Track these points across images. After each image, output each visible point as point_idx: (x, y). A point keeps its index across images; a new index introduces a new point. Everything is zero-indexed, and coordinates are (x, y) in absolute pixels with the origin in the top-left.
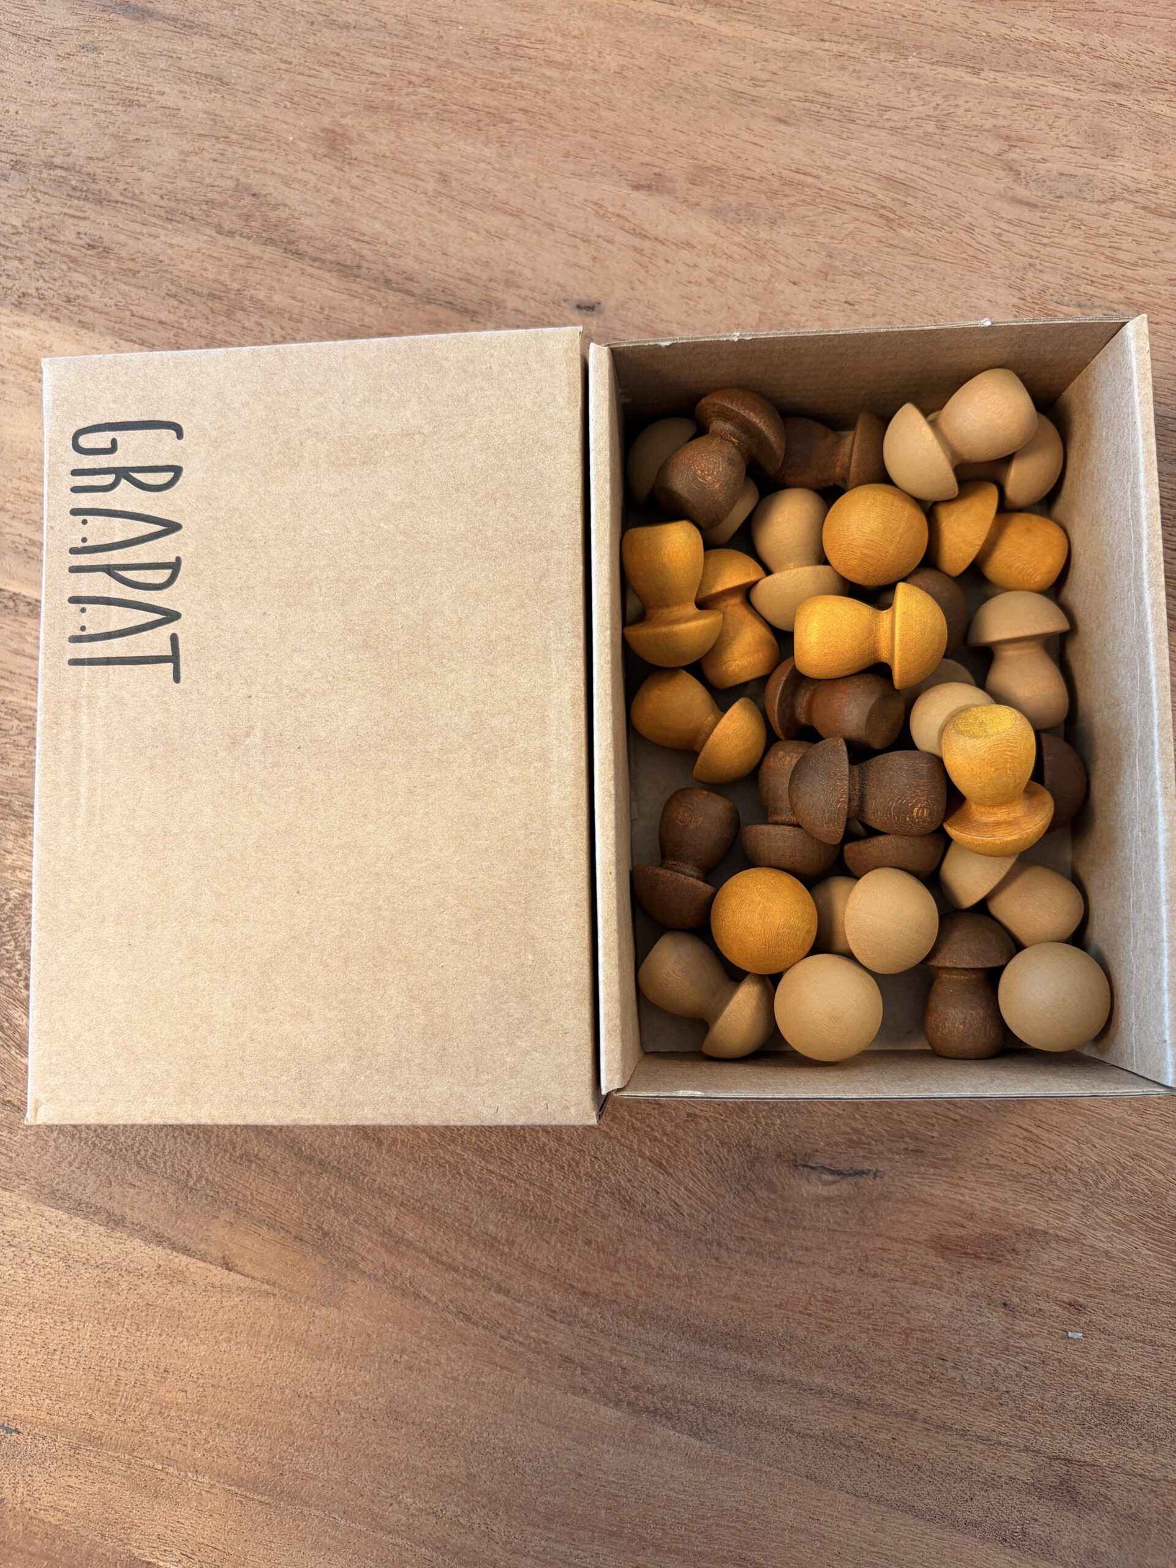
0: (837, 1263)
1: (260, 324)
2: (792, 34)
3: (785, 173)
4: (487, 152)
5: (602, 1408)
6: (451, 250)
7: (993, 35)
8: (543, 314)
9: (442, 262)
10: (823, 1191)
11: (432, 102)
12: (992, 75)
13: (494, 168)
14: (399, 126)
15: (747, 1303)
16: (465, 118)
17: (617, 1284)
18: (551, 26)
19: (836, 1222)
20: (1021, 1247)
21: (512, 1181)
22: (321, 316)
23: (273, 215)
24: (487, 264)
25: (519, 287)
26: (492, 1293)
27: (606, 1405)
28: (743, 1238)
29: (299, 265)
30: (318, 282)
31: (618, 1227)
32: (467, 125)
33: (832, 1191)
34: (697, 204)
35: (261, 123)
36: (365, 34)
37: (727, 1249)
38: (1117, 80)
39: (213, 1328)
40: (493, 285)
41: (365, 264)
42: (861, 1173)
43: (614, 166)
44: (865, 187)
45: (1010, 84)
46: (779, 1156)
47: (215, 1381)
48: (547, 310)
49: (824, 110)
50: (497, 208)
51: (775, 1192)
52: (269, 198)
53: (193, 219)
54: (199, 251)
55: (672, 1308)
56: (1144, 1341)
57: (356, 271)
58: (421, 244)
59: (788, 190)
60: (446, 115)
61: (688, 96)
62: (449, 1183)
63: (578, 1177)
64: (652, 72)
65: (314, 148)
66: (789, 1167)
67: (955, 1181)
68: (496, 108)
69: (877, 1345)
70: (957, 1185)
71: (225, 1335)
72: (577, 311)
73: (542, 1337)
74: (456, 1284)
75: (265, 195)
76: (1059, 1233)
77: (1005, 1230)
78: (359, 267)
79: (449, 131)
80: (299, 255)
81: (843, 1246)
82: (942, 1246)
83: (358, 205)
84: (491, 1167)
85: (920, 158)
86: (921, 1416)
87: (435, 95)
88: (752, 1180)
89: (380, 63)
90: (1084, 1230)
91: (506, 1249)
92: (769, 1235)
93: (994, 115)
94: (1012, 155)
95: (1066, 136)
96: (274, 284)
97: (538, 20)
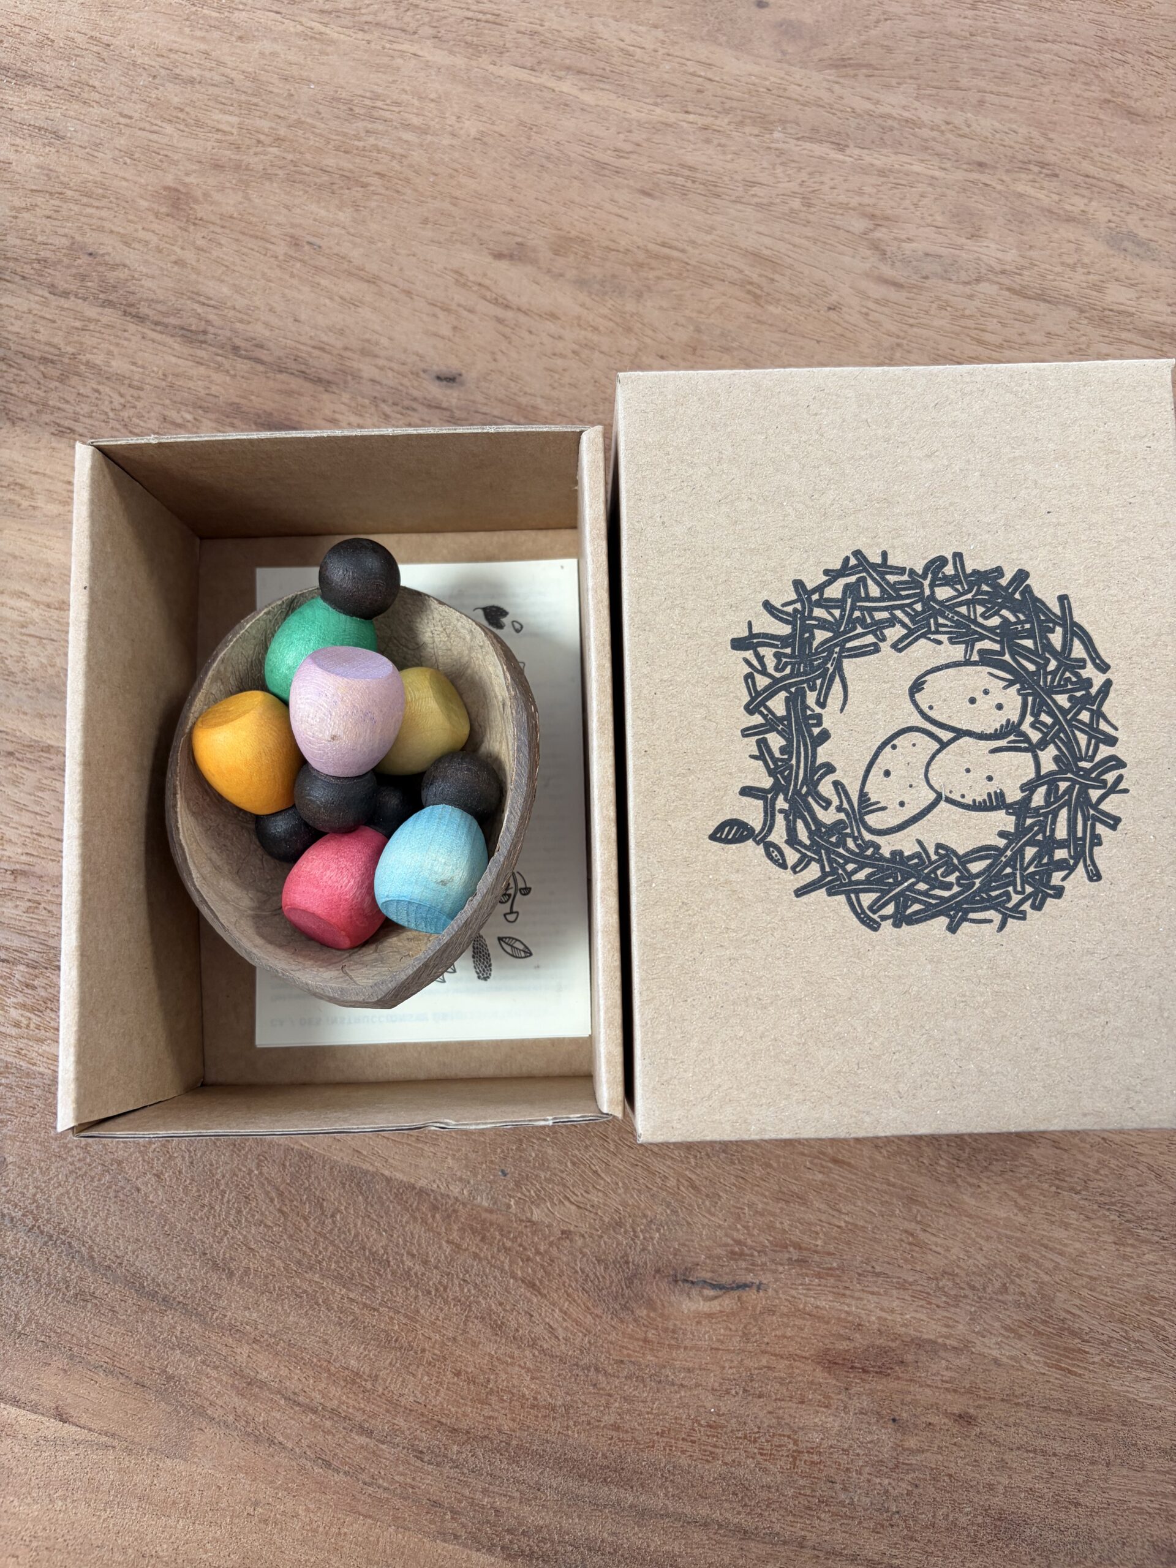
0: (721, 1384)
1: (97, 391)
2: (656, 104)
3: (651, 246)
4: (341, 216)
5: (474, 1555)
6: (303, 317)
7: (858, 111)
8: (402, 385)
9: (294, 329)
10: (703, 1306)
11: (282, 163)
12: (857, 151)
13: (348, 233)
14: (247, 186)
15: (627, 1432)
16: (318, 180)
17: (490, 1417)
18: (408, 88)
19: (718, 1340)
20: (909, 1358)
21: (375, 1310)
22: (164, 384)
23: (112, 276)
24: (342, 332)
25: (376, 356)
26: (353, 1435)
27: (478, 1550)
28: (622, 1362)
29: (140, 328)
30: (160, 347)
31: (490, 1354)
32: (320, 187)
33: (715, 1306)
34: (561, 275)
35: (99, 179)
36: (211, 90)
37: (606, 1374)
38: (982, 158)
39: (46, 1486)
40: (348, 354)
41: (211, 329)
42: (744, 1286)
43: (474, 235)
44: (731, 263)
45: (876, 162)
46: (658, 1271)
47: (49, 1544)
48: (405, 381)
49: (689, 184)
50: (350, 274)
51: (655, 1310)
52: (107, 258)
53: (24, 278)
54: (30, 312)
55: (547, 1441)
56: (1035, 1451)
57: (201, 337)
58: (272, 310)
59: (654, 263)
60: (298, 177)
61: (550, 166)
62: (306, 1314)
63: (446, 1302)
64: (513, 139)
65: (155, 206)
66: (669, 1282)
67: (843, 1291)
68: (351, 171)
69: (765, 1470)
70: (844, 1295)
71: (60, 1493)
72: (437, 382)
73: (409, 1480)
74: (315, 1426)
75: (103, 255)
76: (948, 1342)
77: (892, 1340)
78: (205, 332)
79: (301, 193)
80: (141, 319)
81: (727, 1365)
82: (831, 1361)
83: (203, 268)
84: (352, 1296)
85: (787, 236)
86: (810, 1543)
87: (285, 155)
88: (630, 1298)
89: (227, 121)
90: (972, 1337)
91: (369, 1386)
92: (649, 1357)
93: (860, 193)
94: (877, 234)
95: (931, 215)
96: (112, 348)
97: (394, 82)
